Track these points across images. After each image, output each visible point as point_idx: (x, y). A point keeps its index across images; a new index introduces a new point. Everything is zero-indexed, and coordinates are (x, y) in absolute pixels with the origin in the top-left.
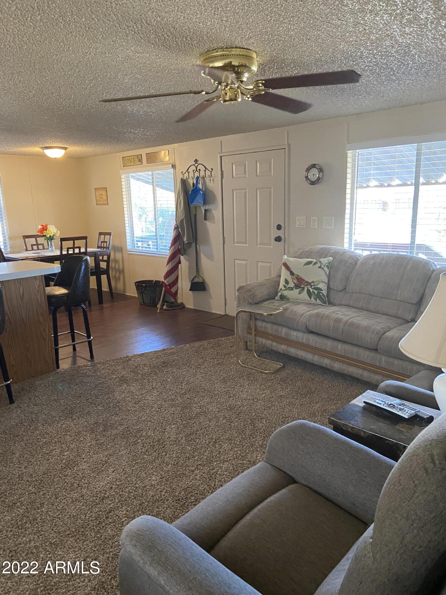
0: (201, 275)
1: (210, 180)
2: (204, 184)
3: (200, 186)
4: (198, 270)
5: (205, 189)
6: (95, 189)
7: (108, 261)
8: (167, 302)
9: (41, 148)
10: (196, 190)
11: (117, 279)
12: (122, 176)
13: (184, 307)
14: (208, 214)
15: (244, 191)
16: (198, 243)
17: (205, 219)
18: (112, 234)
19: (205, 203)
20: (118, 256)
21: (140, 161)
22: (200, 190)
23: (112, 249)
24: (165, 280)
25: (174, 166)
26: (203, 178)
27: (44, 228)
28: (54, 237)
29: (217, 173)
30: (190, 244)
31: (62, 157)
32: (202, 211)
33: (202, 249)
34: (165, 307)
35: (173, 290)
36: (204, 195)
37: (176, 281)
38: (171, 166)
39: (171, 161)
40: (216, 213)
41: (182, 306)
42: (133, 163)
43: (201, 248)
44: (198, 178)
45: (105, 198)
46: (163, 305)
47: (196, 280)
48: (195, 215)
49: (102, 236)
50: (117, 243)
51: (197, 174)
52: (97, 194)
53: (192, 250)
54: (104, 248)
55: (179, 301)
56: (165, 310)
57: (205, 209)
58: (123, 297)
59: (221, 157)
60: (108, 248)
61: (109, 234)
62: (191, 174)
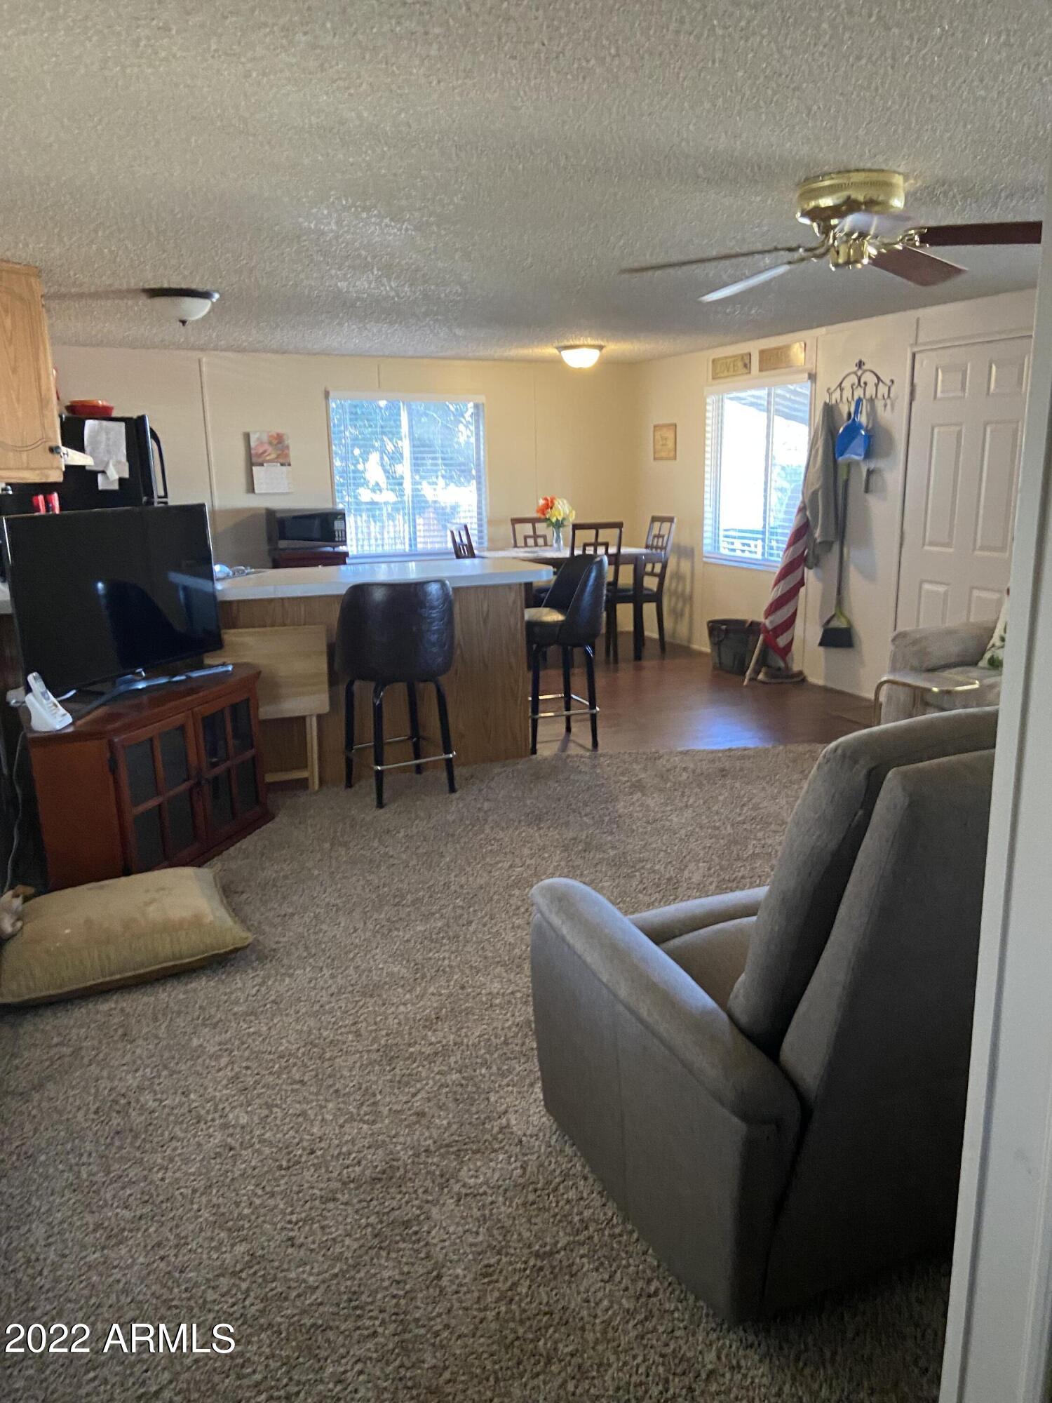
0: (846, 613)
1: (885, 405)
2: (872, 413)
3: (863, 419)
4: (840, 602)
5: (873, 426)
6: (655, 427)
7: (662, 577)
8: (769, 667)
9: (557, 348)
10: (853, 428)
11: (678, 615)
12: (709, 400)
13: (804, 680)
14: (873, 478)
15: (958, 428)
16: (845, 543)
17: (867, 490)
18: (675, 520)
19: (868, 455)
20: (685, 566)
21: (747, 366)
22: (860, 426)
23: (672, 550)
24: (766, 618)
25: (812, 377)
26: (871, 401)
27: (549, 505)
28: (565, 523)
29: (902, 390)
30: (827, 545)
31: (595, 365)
32: (861, 472)
33: (854, 555)
34: (761, 677)
35: (782, 641)
36: (870, 437)
37: (790, 622)
38: (806, 375)
39: (809, 366)
40: (892, 476)
41: (800, 680)
42: (731, 373)
43: (851, 555)
44: (859, 401)
45: (670, 444)
46: (757, 672)
47: (834, 624)
48: (846, 483)
49: (657, 525)
50: (685, 540)
51: (859, 393)
52: (658, 437)
53: (832, 560)
54: (657, 548)
55: (796, 668)
56: (763, 683)
57: (868, 470)
58: (685, 651)
59: (914, 356)
60: (665, 548)
61: (671, 520)
62: (847, 393)
